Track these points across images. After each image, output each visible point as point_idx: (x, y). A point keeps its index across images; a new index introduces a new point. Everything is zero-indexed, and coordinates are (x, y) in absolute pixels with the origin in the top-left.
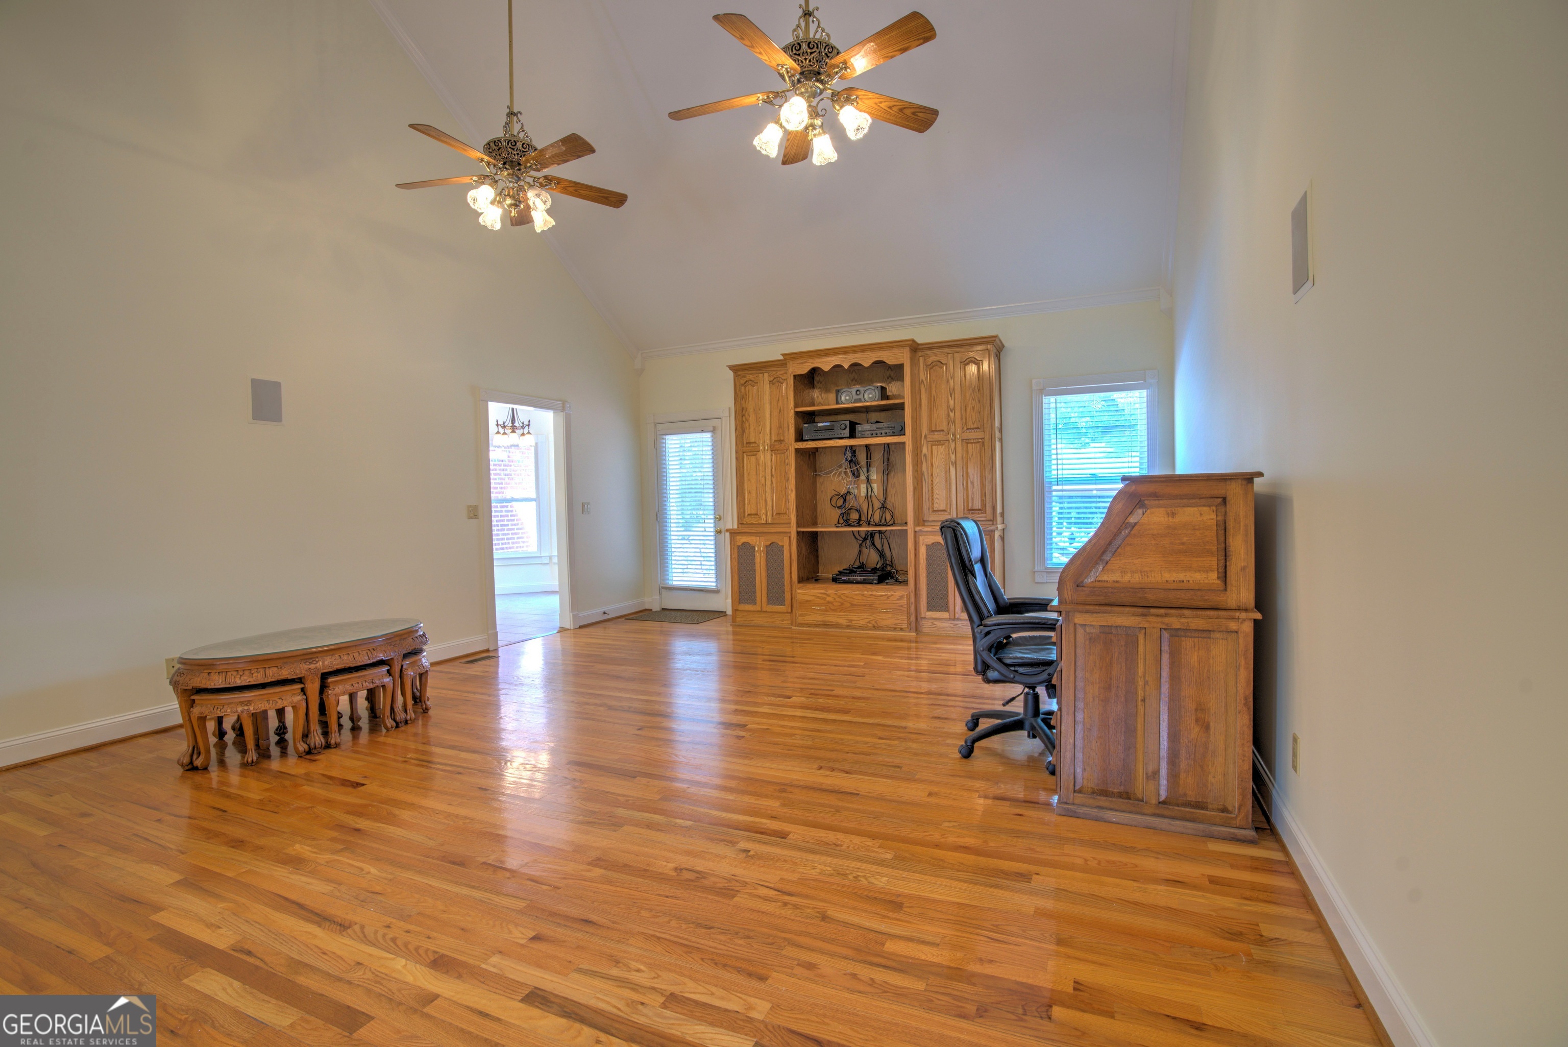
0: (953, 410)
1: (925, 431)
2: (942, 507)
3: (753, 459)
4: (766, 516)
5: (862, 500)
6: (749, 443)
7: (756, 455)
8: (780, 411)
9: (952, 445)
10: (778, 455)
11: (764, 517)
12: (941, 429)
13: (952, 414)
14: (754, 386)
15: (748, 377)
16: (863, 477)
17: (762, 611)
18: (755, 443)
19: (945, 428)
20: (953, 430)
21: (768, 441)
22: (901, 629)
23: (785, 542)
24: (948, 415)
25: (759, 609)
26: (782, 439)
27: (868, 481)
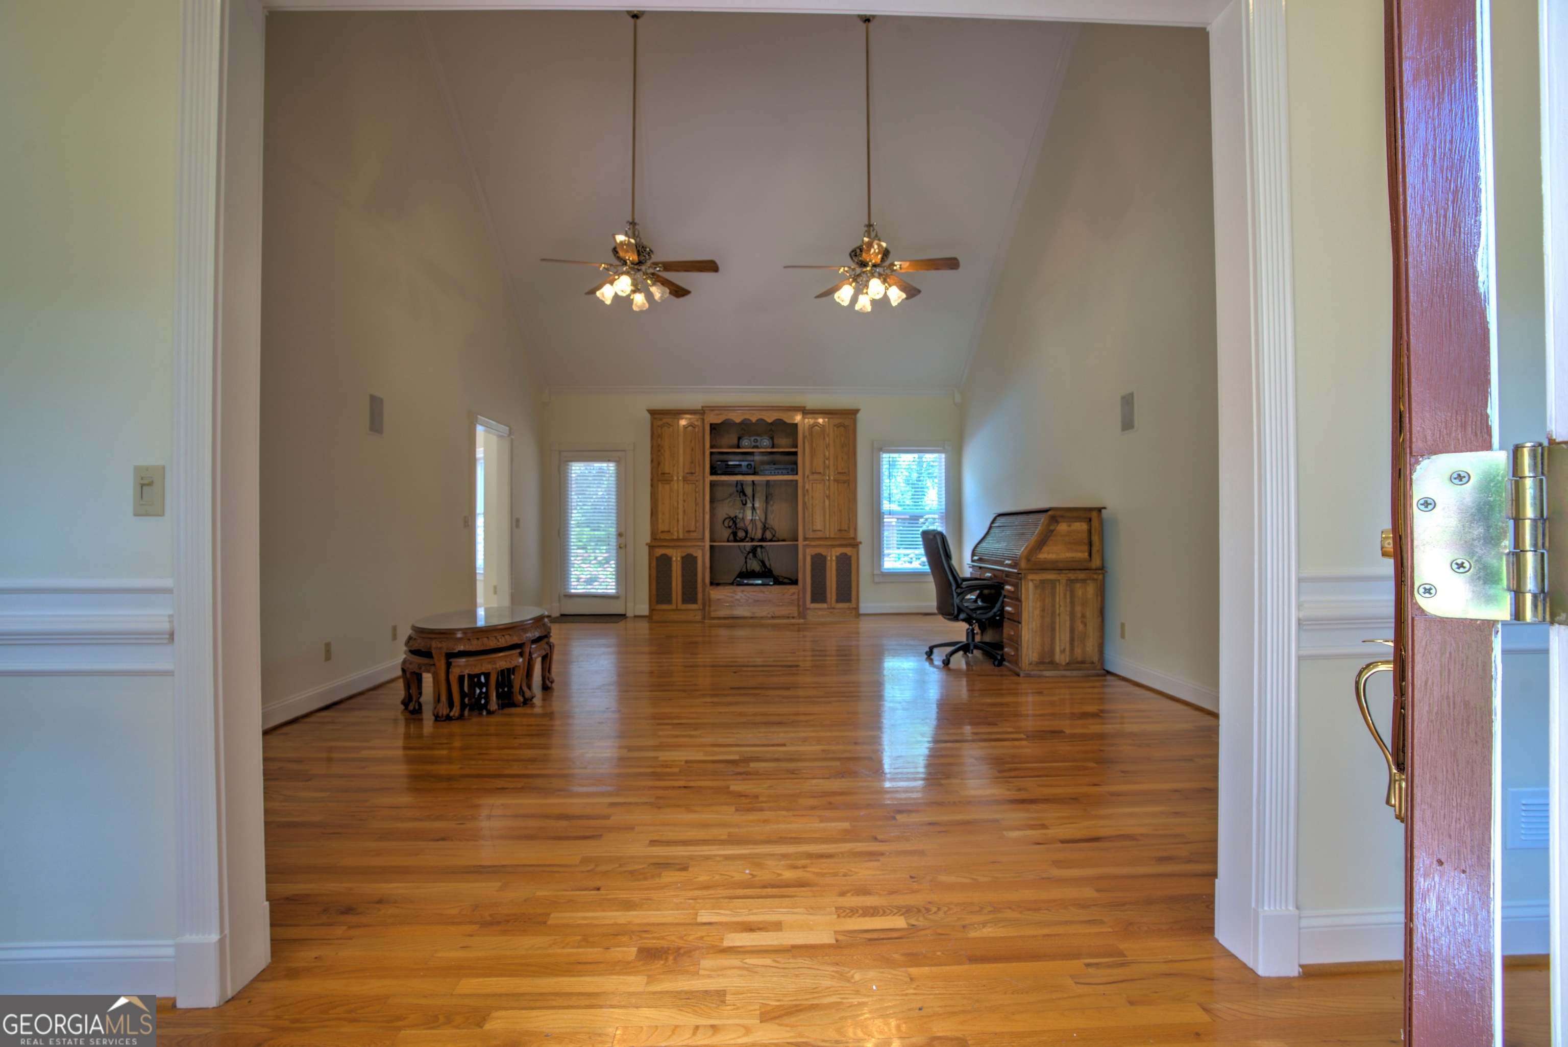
0: (828, 459)
1: (807, 472)
2: (819, 528)
3: (667, 487)
4: (678, 532)
5: (747, 523)
6: (663, 474)
7: (669, 483)
8: (692, 450)
9: (827, 483)
10: (690, 485)
11: (676, 534)
12: (819, 471)
13: (827, 462)
14: (669, 428)
15: (665, 420)
16: (749, 505)
17: (677, 610)
18: (669, 474)
19: (822, 471)
20: (827, 473)
21: (681, 474)
22: (793, 618)
23: (698, 554)
24: (824, 462)
25: (675, 608)
26: (693, 472)
27: (753, 508)
